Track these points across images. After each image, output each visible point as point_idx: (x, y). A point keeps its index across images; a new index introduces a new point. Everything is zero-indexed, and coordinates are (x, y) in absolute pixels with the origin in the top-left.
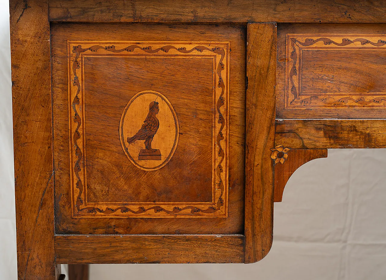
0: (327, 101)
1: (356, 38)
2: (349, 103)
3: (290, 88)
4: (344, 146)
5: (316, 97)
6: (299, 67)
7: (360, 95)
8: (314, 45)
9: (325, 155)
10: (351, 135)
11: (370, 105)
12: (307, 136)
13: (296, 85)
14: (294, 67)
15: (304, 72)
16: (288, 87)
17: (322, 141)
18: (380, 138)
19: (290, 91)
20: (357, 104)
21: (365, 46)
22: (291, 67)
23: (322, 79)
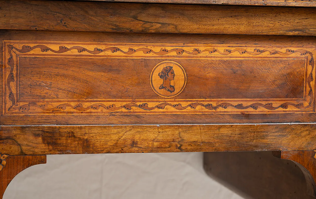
0: (46, 108)
1: (72, 46)
2: (68, 109)
3: (8, 95)
4: (62, 152)
5: (34, 103)
6: (17, 74)
7: (78, 101)
8: (32, 52)
9: (44, 161)
10: (69, 141)
11: (88, 111)
12: (25, 143)
13: (14, 92)
14: (11, 74)
15: (22, 79)
16: (5, 93)
17: (41, 147)
18: (98, 144)
19: (7, 98)
20: (75, 110)
21: (81, 53)
22: (8, 73)
23: (40, 85)
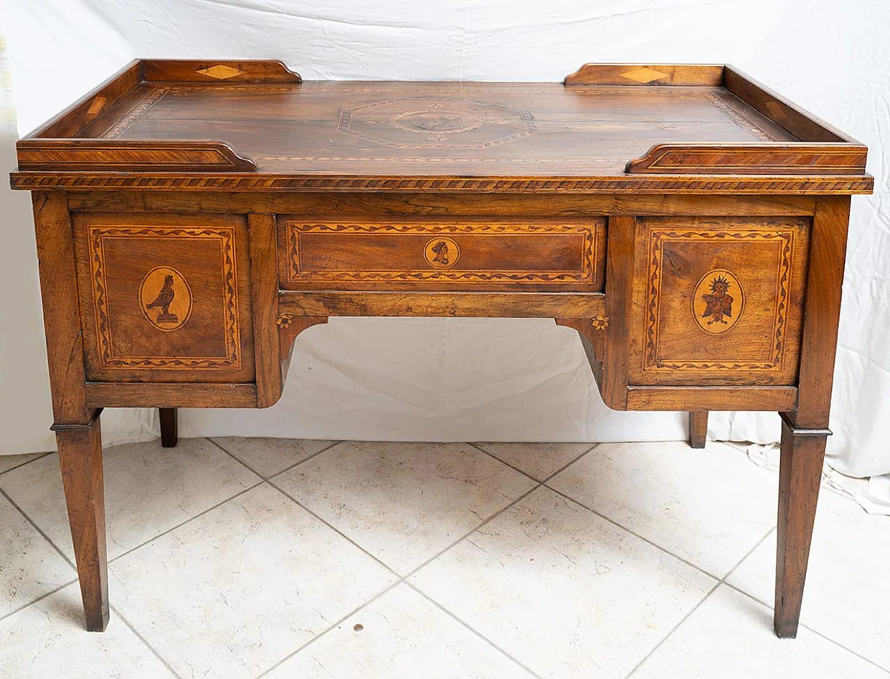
0: (327, 276)
1: (349, 225)
2: (347, 277)
3: (292, 266)
4: (341, 315)
5: (316, 273)
6: (299, 248)
7: (357, 271)
8: (312, 231)
9: (325, 322)
10: (348, 306)
11: (366, 279)
12: (308, 306)
13: (297, 263)
14: (294, 248)
15: (303, 252)
16: (290, 264)
17: (322, 311)
18: (374, 308)
19: (292, 268)
20: (353, 279)
21: (358, 231)
22: (291, 248)
23: (320, 257)
